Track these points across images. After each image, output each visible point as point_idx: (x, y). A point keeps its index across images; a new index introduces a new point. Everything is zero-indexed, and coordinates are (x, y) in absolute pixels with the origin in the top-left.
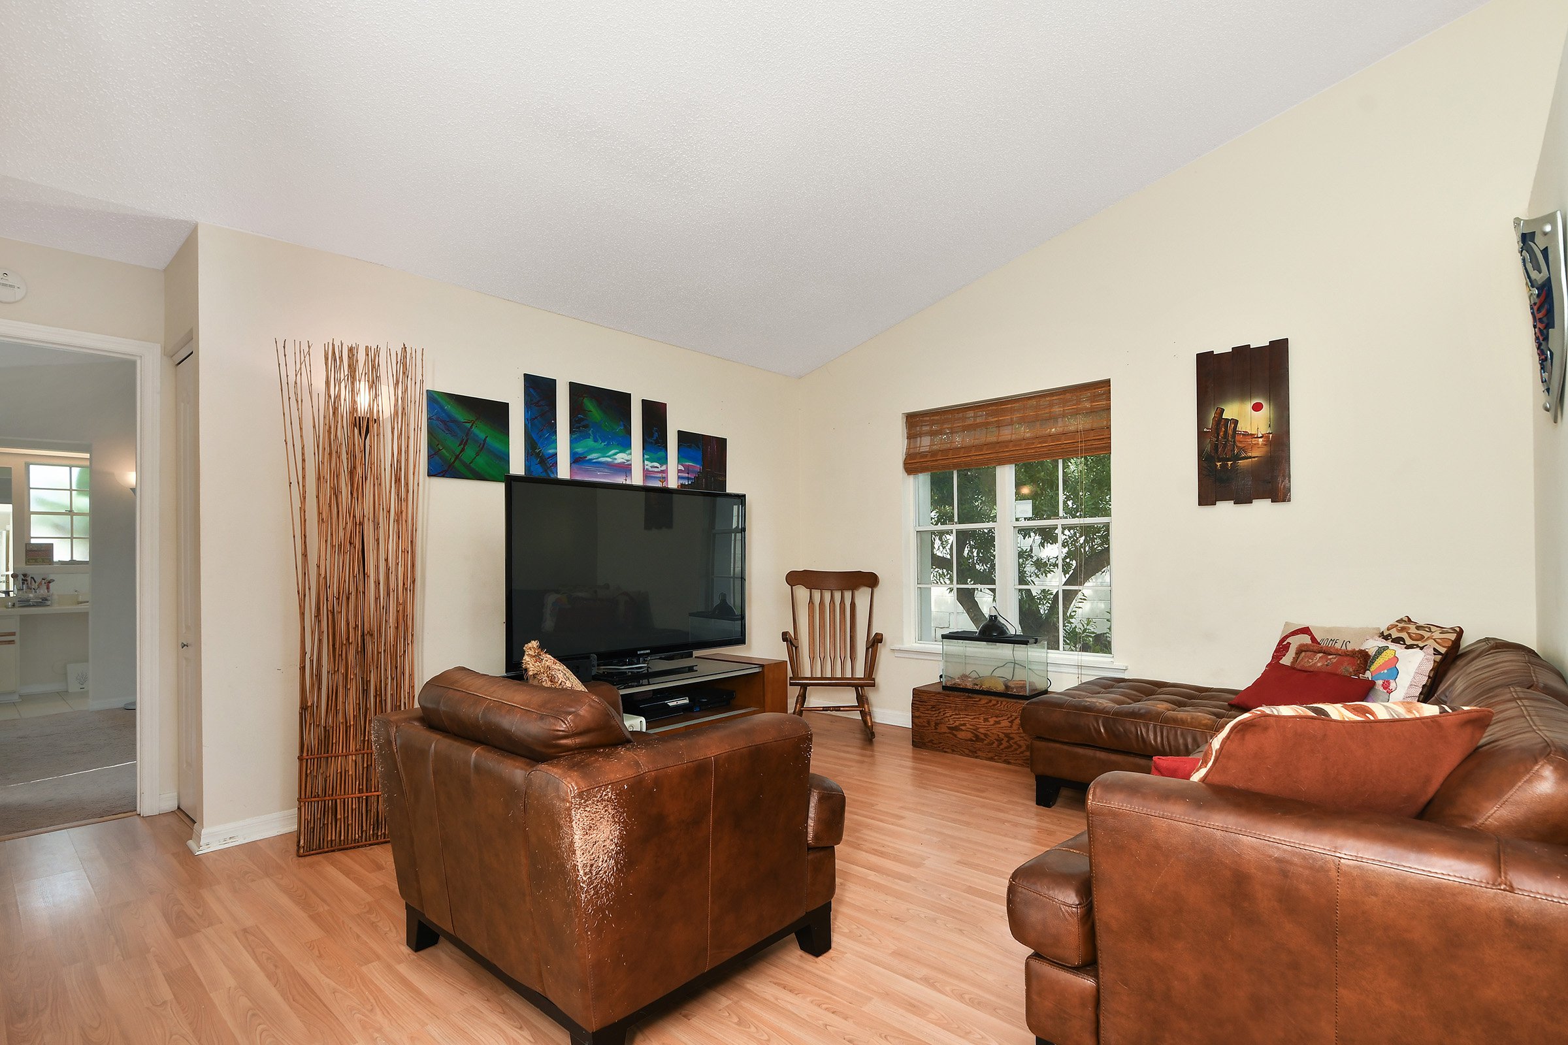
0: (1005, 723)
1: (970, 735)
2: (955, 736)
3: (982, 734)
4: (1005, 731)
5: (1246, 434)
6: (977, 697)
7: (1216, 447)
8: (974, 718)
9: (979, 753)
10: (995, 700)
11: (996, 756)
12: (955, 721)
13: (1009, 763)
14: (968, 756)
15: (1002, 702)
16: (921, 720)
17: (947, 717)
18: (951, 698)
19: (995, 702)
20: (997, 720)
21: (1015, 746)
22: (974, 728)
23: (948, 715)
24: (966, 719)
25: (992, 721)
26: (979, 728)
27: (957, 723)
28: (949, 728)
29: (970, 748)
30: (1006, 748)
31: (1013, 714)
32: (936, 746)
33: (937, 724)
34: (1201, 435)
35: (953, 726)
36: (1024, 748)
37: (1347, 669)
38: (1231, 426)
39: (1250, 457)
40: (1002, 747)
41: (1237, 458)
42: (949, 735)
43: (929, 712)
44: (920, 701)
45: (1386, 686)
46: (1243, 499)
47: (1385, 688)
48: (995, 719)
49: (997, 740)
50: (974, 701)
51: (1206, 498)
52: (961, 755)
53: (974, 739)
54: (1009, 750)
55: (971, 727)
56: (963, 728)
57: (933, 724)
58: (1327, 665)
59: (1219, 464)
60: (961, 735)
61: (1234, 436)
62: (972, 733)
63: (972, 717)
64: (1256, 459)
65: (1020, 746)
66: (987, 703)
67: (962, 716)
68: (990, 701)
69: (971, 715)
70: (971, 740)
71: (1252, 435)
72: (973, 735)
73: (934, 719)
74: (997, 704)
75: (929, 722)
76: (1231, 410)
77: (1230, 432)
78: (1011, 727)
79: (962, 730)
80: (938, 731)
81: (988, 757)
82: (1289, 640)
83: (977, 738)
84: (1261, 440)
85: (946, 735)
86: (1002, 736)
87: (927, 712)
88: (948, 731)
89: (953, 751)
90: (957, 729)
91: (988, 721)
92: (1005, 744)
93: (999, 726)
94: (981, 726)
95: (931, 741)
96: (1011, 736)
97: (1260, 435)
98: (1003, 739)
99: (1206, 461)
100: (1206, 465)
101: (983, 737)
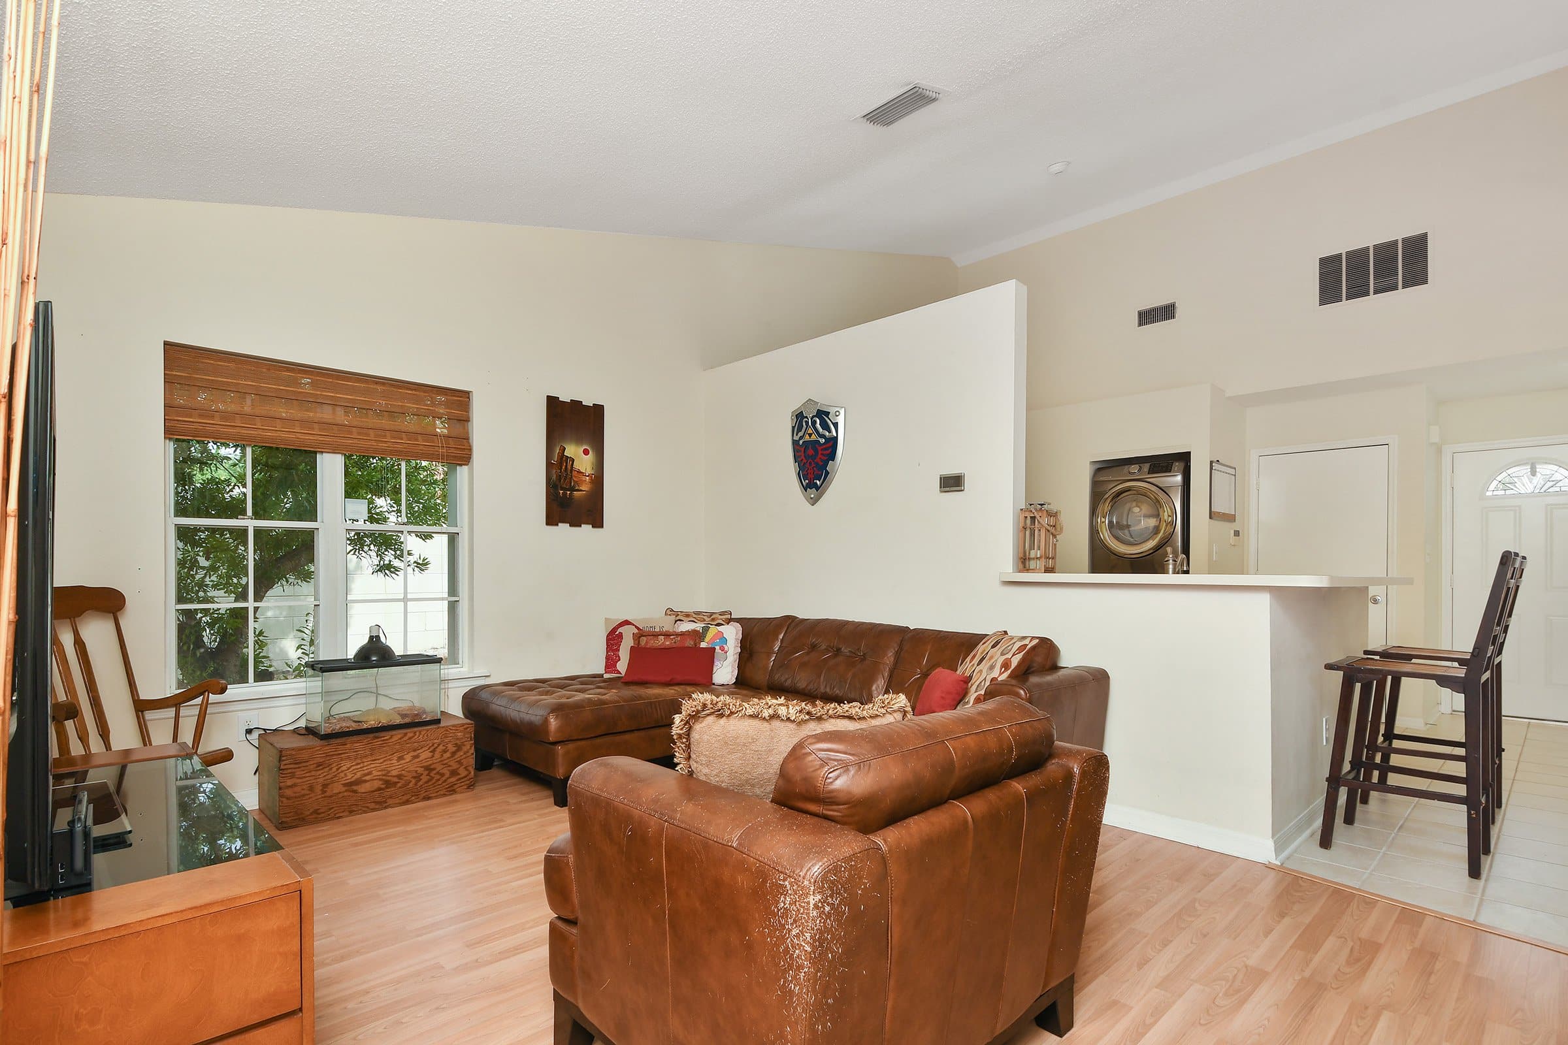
0: (425, 755)
1: (377, 784)
2: (355, 792)
3: (394, 776)
4: (425, 764)
5: (579, 472)
6: (387, 735)
7: (559, 478)
8: (385, 761)
9: (390, 802)
10: (410, 732)
11: (412, 796)
12: (355, 774)
13: (429, 798)
14: (374, 810)
15: (420, 732)
16: (297, 789)
17: (342, 772)
18: (348, 746)
19: (411, 735)
20: (415, 754)
21: (438, 777)
22: (384, 773)
23: (344, 768)
24: (372, 766)
25: (408, 758)
26: (389, 772)
27: (359, 775)
28: (345, 785)
29: (378, 800)
30: (426, 783)
31: (435, 741)
32: (323, 815)
33: (325, 786)
34: (549, 465)
35: (352, 780)
36: (448, 775)
37: (689, 643)
38: (570, 463)
39: (581, 491)
40: (421, 783)
41: (573, 489)
42: (345, 794)
43: (313, 773)
44: (296, 764)
45: (722, 649)
46: (575, 524)
47: (722, 651)
48: (413, 754)
49: (414, 777)
50: (384, 740)
51: (551, 520)
52: (365, 812)
53: (383, 786)
54: (430, 783)
55: (380, 773)
56: (367, 778)
57: (318, 788)
58: (675, 643)
59: (561, 492)
60: (363, 788)
61: (571, 472)
62: (380, 780)
63: (381, 761)
64: (584, 492)
65: (443, 775)
66: (400, 739)
67: (366, 764)
68: (406, 734)
69: (379, 759)
70: (380, 789)
71: (582, 473)
72: (381, 783)
73: (321, 780)
74: (414, 736)
75: (311, 788)
76: (572, 450)
77: (569, 467)
78: (433, 756)
79: (366, 781)
80: (327, 794)
81: (401, 801)
82: (620, 630)
83: (388, 784)
84: (587, 478)
85: (341, 795)
86: (420, 770)
87: (307, 775)
88: (344, 789)
89: (351, 812)
90: (359, 782)
91: (404, 759)
92: (424, 778)
93: (418, 760)
94: (393, 768)
95: (316, 812)
96: (432, 767)
97: (587, 475)
98: (422, 774)
99: (553, 487)
100: (552, 491)
101: (395, 780)
